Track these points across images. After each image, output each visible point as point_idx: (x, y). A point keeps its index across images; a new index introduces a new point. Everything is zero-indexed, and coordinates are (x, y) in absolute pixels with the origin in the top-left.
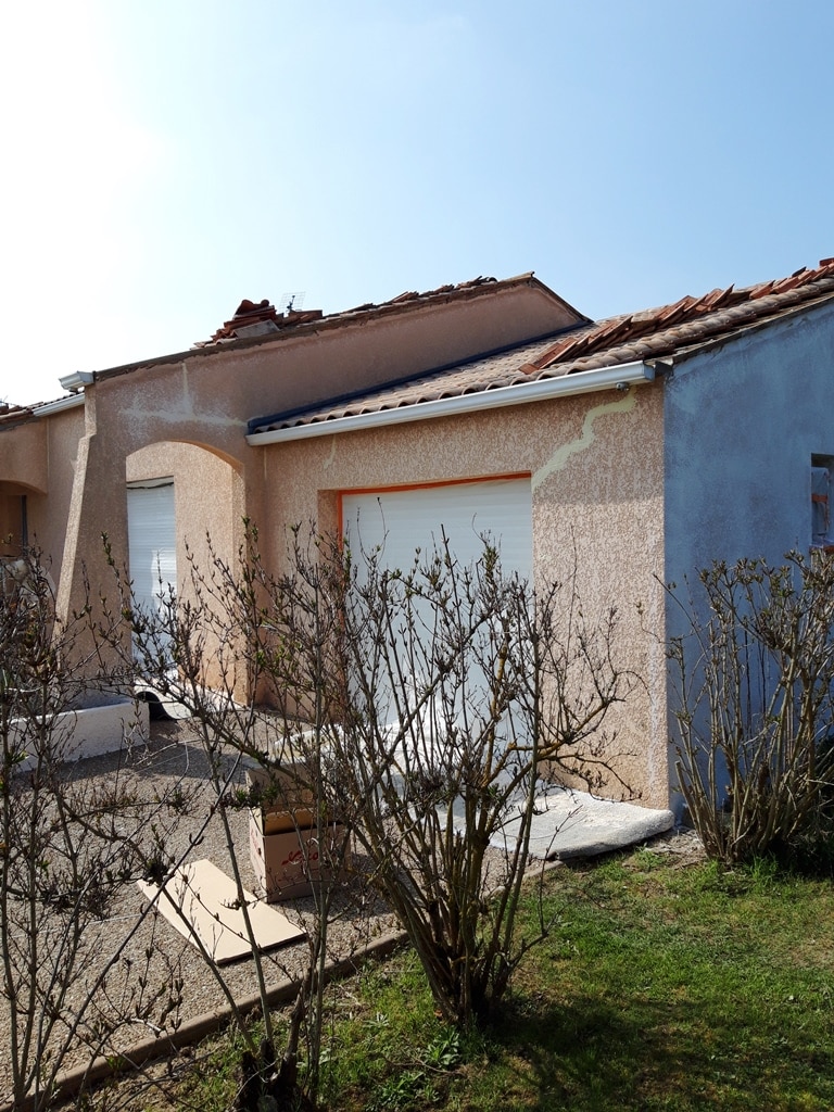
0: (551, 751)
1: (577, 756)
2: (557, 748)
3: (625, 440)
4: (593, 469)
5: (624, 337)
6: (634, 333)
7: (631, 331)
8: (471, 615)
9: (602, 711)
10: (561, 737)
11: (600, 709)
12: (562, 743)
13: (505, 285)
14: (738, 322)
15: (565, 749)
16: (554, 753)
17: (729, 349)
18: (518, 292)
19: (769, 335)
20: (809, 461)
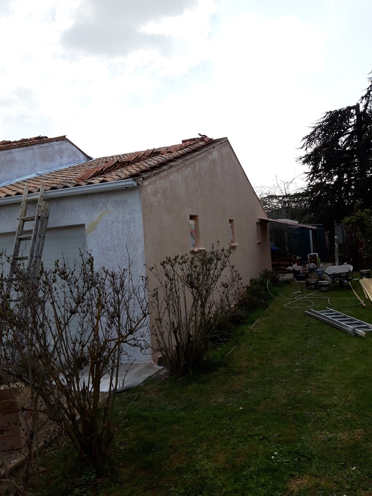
0: (124, 339)
1: (134, 339)
2: (126, 337)
5: (117, 167)
6: (120, 166)
7: (119, 165)
8: (83, 288)
9: (144, 318)
10: (128, 332)
11: (143, 318)
12: (129, 334)
13: (51, 140)
15: (130, 337)
16: (125, 340)
17: (162, 174)
18: (59, 144)
19: (173, 169)
20: (189, 218)
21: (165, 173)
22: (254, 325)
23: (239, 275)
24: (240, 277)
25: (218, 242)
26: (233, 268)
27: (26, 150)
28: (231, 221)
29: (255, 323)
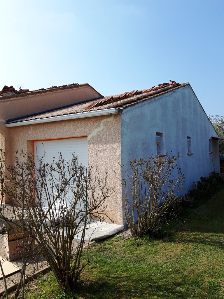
0: (91, 212)
1: (97, 212)
3: (111, 128)
4: (103, 135)
5: (111, 101)
7: (113, 100)
8: (69, 175)
9: (104, 200)
12: (93, 209)
13: (81, 86)
14: (139, 99)
15: (94, 211)
17: (136, 106)
18: (84, 88)
19: (146, 102)
20: (156, 134)
21: (139, 105)
22: (198, 209)
23: (184, 175)
24: (184, 176)
25: (171, 151)
26: (180, 170)
27: (64, 91)
28: (189, 138)
29: (199, 208)
